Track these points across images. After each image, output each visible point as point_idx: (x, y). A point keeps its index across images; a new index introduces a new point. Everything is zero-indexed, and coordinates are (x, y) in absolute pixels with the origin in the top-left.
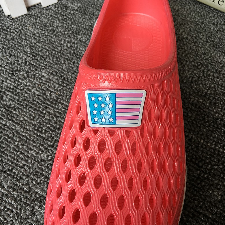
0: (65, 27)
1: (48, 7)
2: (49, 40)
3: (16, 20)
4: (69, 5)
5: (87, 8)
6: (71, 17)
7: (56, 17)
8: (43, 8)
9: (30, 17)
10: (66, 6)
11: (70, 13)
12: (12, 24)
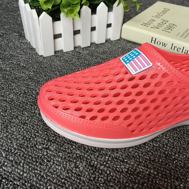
0: (81, 62)
1: (67, 52)
2: (71, 68)
3: (47, 58)
4: (81, 52)
5: (93, 53)
6: (84, 58)
7: (74, 57)
8: (64, 53)
9: (56, 57)
10: (79, 52)
11: (82, 56)
12: (44, 60)
